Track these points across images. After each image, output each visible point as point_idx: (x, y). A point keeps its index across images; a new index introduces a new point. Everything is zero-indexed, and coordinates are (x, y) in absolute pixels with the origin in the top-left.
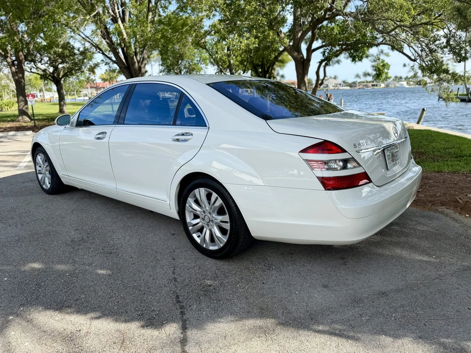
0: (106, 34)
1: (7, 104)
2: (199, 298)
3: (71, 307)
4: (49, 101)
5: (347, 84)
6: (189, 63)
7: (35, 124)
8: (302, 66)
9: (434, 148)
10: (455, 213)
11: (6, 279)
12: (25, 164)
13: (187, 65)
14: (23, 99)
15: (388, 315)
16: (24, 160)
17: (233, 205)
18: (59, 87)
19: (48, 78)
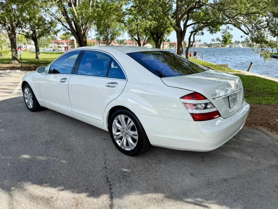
0: (65, 13)
1: (5, 52)
2: (120, 179)
3: (47, 183)
4: (30, 50)
5: (207, 45)
6: (113, 30)
7: (22, 65)
8: (181, 35)
9: (257, 88)
10: (268, 131)
11: (9, 164)
12: (17, 91)
13: (112, 31)
14: (15, 50)
15: (227, 193)
16: (16, 89)
17: (140, 126)
18: (36, 43)
19: (29, 37)
